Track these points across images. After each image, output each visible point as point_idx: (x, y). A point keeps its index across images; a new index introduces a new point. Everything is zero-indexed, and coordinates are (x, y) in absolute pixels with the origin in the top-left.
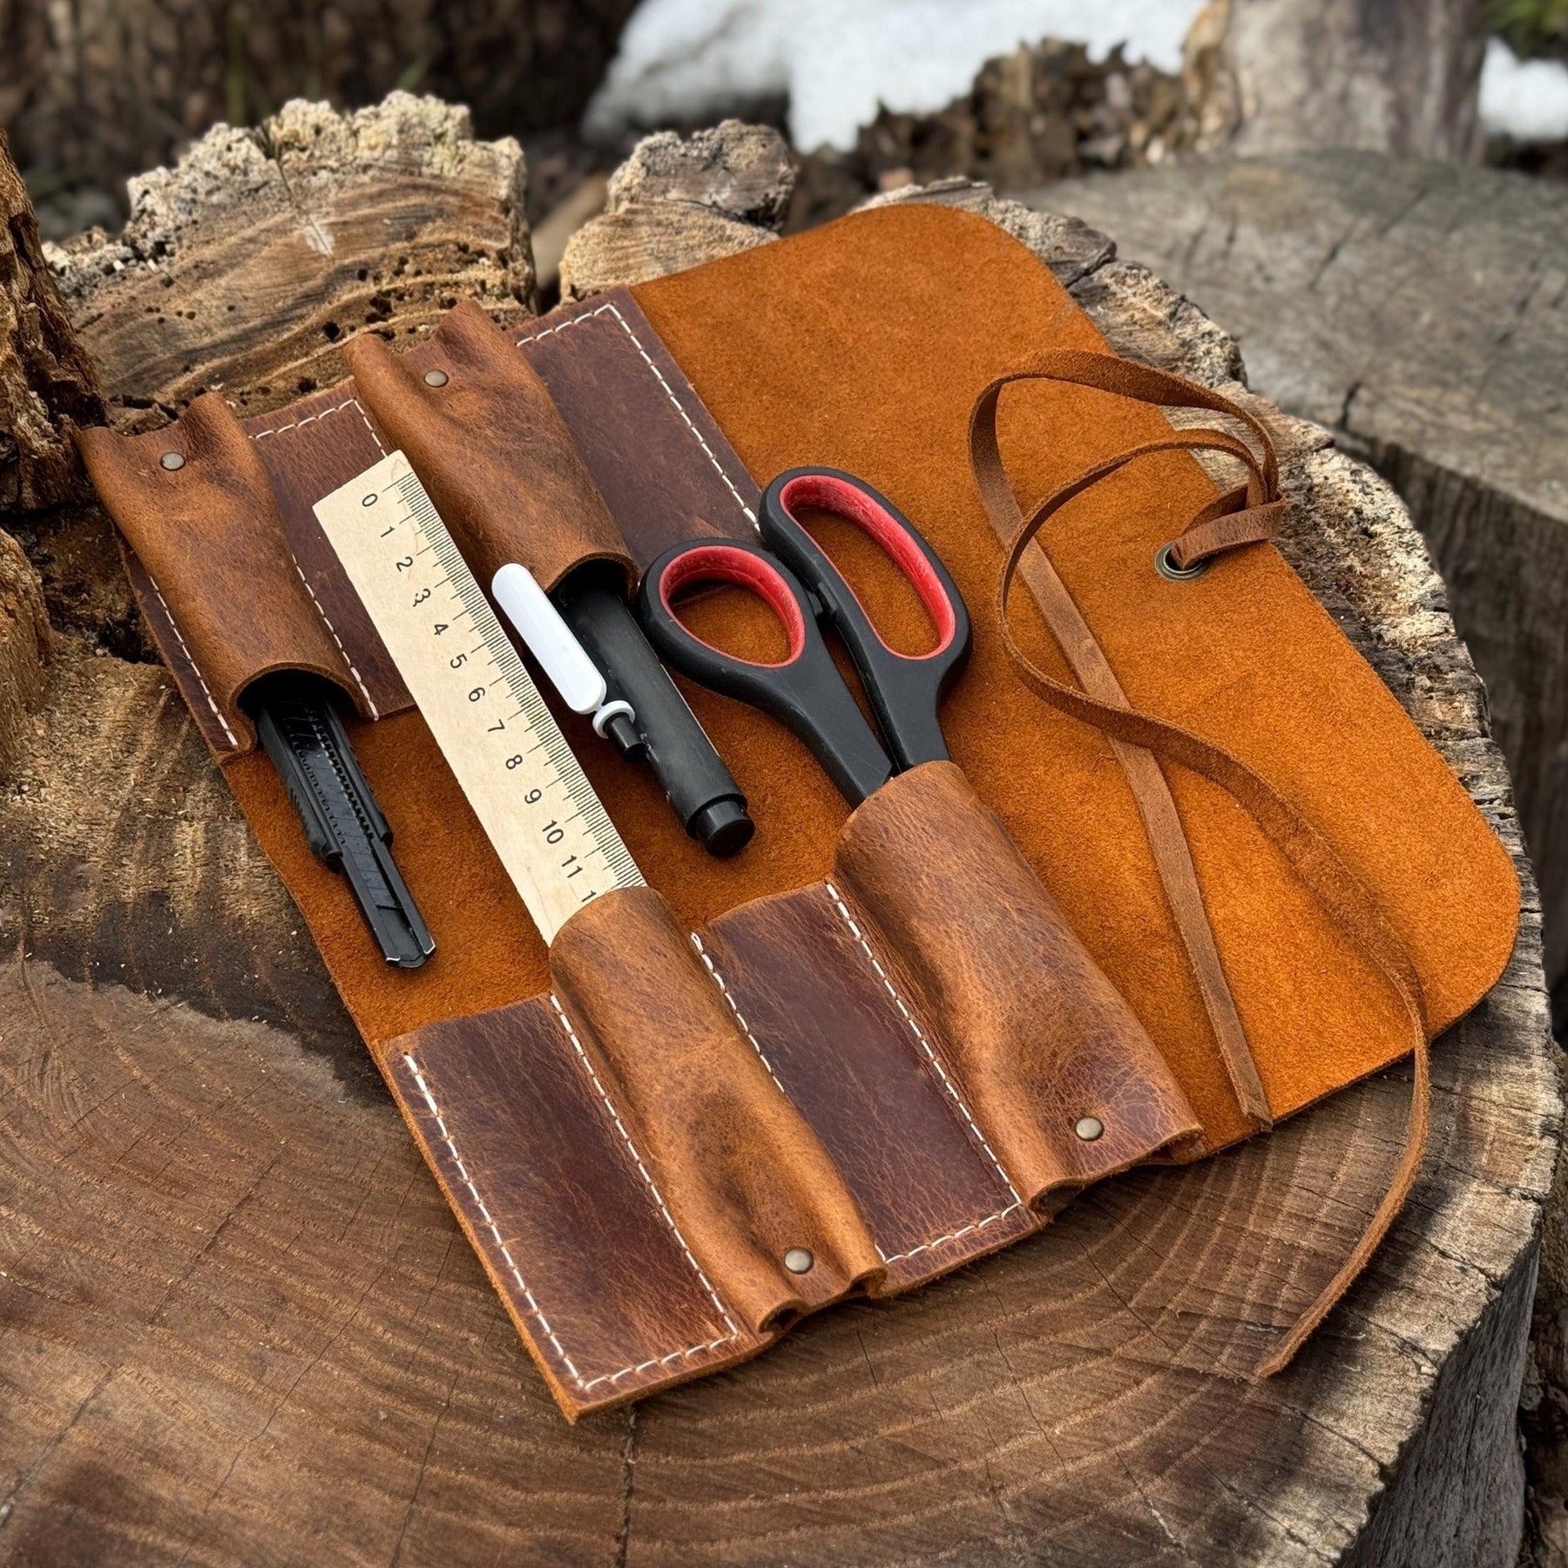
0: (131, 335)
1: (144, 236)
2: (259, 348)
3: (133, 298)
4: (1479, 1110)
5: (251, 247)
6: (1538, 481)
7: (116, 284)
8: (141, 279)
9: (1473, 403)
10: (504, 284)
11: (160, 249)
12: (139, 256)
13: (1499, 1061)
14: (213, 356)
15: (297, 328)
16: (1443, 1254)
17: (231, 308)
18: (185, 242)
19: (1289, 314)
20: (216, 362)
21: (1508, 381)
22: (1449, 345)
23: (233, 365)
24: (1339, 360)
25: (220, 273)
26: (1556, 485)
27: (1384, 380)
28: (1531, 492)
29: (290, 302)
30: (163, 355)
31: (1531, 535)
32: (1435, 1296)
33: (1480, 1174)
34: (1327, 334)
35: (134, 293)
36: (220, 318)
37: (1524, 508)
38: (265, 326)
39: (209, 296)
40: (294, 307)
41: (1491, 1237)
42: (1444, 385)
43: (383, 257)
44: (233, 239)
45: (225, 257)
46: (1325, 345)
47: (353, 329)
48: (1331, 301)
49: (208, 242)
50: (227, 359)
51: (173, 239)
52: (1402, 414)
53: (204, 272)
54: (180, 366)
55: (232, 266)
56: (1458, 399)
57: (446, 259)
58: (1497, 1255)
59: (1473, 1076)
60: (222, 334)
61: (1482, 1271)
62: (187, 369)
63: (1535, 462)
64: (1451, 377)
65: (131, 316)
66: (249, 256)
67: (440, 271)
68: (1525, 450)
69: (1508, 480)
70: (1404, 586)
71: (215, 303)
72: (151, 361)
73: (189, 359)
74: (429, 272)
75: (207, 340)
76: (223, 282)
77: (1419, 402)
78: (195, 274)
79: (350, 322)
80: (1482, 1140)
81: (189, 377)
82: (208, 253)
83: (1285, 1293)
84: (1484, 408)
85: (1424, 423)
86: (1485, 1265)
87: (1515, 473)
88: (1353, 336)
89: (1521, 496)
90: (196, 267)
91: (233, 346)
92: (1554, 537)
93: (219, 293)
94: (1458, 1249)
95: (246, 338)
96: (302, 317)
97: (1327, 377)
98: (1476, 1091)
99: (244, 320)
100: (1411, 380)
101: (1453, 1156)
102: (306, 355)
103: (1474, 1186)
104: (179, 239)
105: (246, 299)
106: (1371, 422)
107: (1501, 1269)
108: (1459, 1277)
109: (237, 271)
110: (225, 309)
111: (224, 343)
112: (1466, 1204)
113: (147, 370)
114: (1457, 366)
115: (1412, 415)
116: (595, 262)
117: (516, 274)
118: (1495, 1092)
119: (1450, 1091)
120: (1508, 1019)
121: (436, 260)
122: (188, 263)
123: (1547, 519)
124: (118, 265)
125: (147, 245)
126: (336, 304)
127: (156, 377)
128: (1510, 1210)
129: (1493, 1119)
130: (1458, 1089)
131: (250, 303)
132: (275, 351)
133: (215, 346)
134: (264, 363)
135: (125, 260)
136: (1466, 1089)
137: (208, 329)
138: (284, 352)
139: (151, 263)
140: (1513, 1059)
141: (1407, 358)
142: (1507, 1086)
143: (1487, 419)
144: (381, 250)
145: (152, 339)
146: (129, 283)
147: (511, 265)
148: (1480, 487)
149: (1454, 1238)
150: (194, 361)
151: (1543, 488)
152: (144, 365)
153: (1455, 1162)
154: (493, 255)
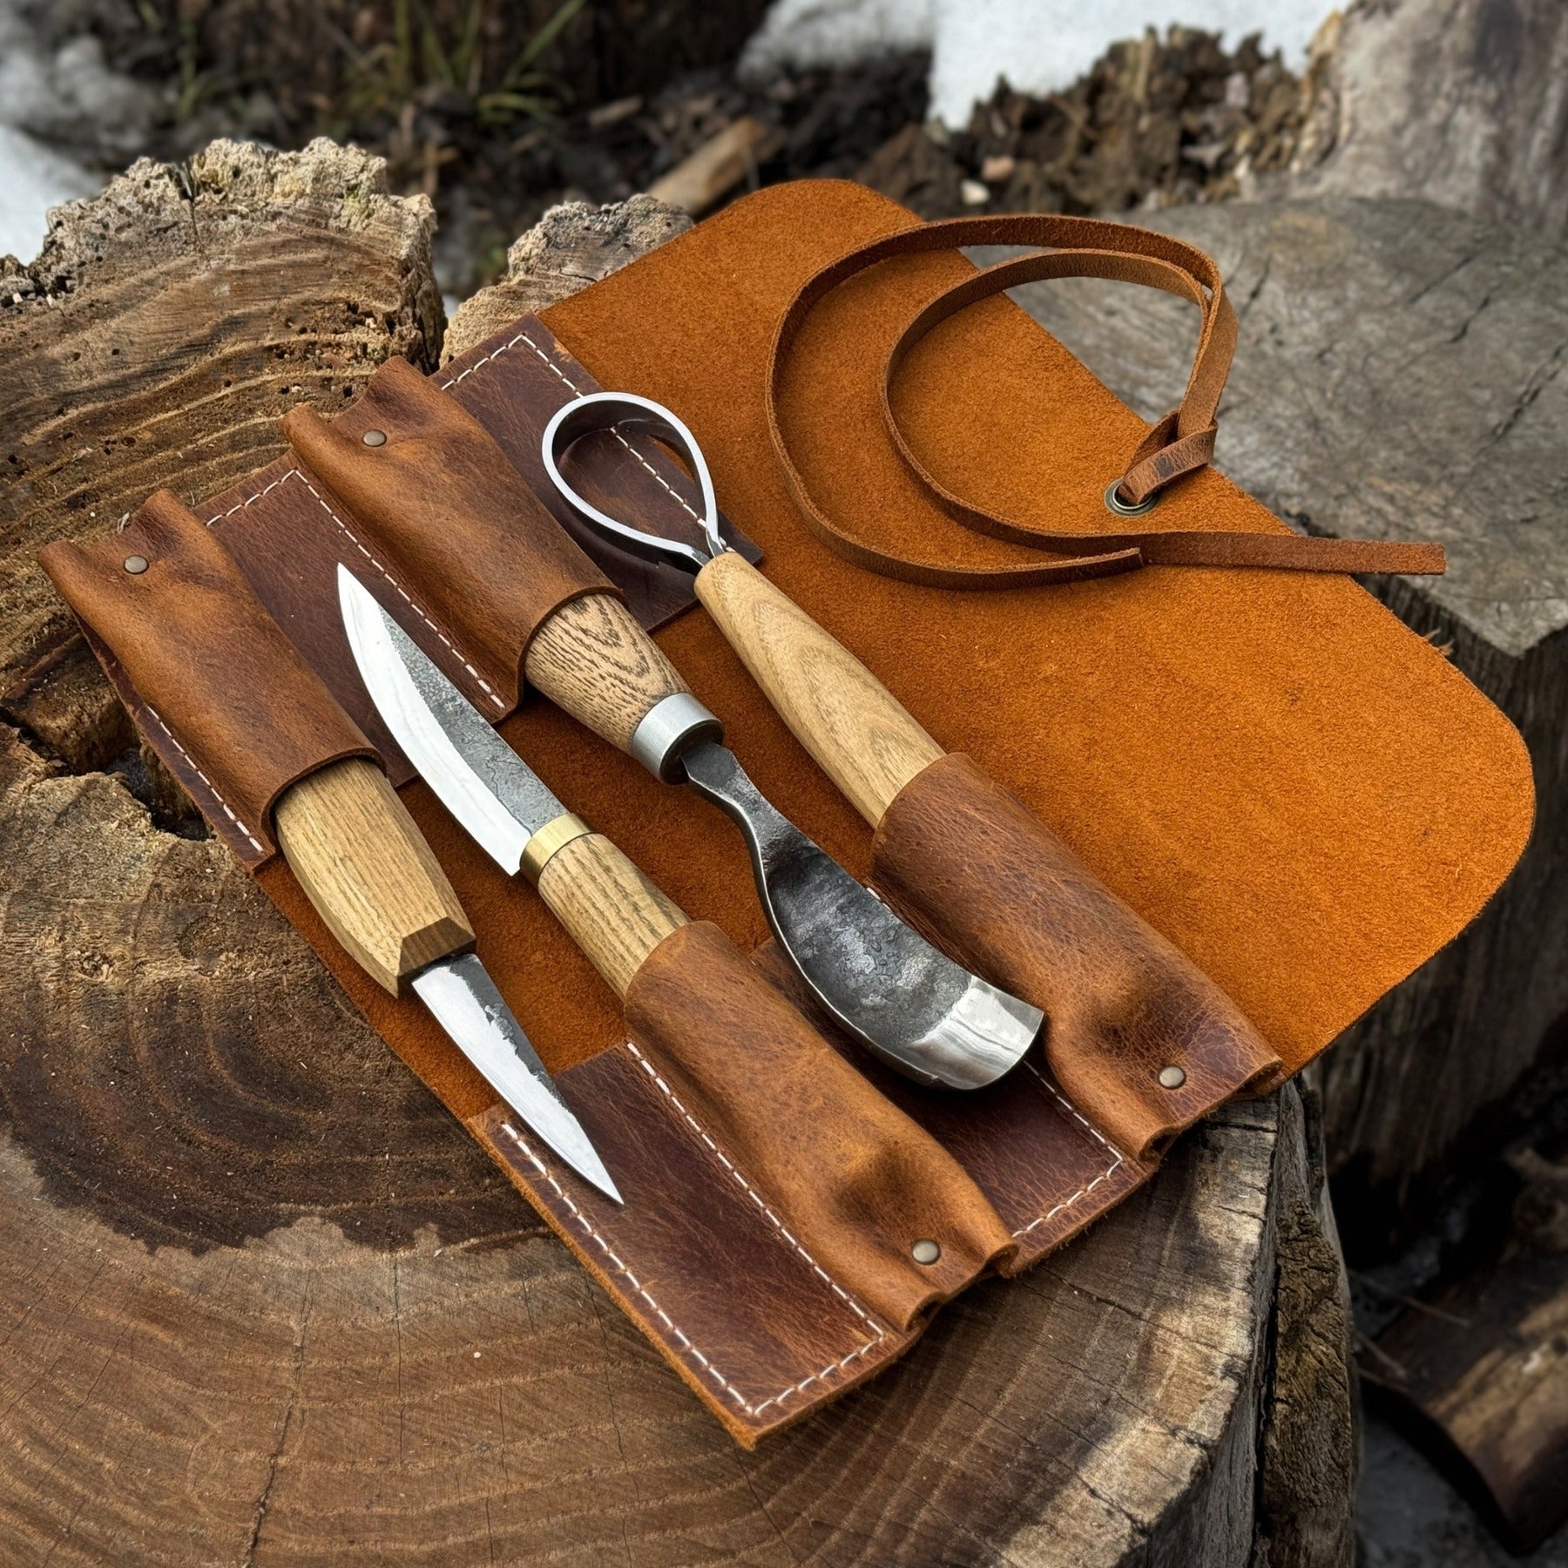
0: (13, 372)
1: (48, 270)
2: (133, 396)
3: (24, 334)
4: (1164, 1341)
5: (148, 289)
6: (1487, 601)
7: (11, 317)
8: (36, 315)
9: (1448, 503)
10: (385, 348)
11: (60, 284)
12: (40, 291)
13: (1195, 1290)
14: (89, 400)
15: (175, 379)
16: (1093, 1493)
17: (115, 352)
18: (86, 280)
19: (1288, 385)
20: (90, 407)
21: (1492, 482)
22: (1443, 435)
23: (104, 412)
24: (1324, 442)
25: (112, 314)
26: (1505, 607)
27: (1365, 468)
28: (1475, 612)
29: (173, 350)
30: (40, 395)
31: (1472, 658)
32: (1075, 1537)
33: (1150, 1410)
34: (1322, 413)
35: (26, 328)
36: (103, 362)
37: (1466, 629)
38: (144, 374)
39: (96, 338)
40: (177, 356)
41: (1146, 1481)
42: (1424, 480)
43: (273, 310)
44: (132, 280)
45: (120, 298)
46: (1315, 424)
47: (228, 384)
48: (1336, 374)
49: (107, 281)
50: (100, 405)
51: (74, 275)
52: (1369, 510)
53: (99, 311)
54: (55, 408)
55: (125, 308)
56: (1433, 499)
57: (333, 318)
58: (1147, 1502)
59: (1166, 1303)
60: (101, 379)
61: (1129, 1516)
62: (60, 412)
63: (1491, 580)
64: (1433, 472)
65: (17, 352)
66: (144, 299)
67: (325, 330)
68: (1483, 566)
69: (1458, 596)
71: (101, 345)
72: (28, 400)
73: (65, 401)
74: (314, 331)
75: (86, 383)
76: (114, 323)
77: (1391, 499)
78: (89, 313)
79: (226, 377)
80: (1161, 1373)
81: (61, 419)
82: (105, 292)
83: (923, 1514)
84: (1457, 511)
85: (1389, 523)
86: (1133, 1511)
87: (1466, 590)
88: (1347, 414)
89: (1466, 616)
90: (91, 305)
91: (110, 392)
92: (1492, 663)
93: (107, 336)
94: (1109, 1490)
95: (123, 384)
96: (181, 367)
97: (1304, 462)
98: (1165, 1320)
99: (126, 365)
100: (1392, 472)
101: (1128, 1387)
102: (178, 407)
103: (1141, 1423)
104: (81, 275)
105: (132, 343)
106: (1335, 516)
107: (1148, 1516)
108: (1104, 1519)
109: (130, 313)
110: (109, 353)
111: (102, 388)
112: (1128, 1441)
113: (22, 410)
114: (1443, 460)
115: (1379, 512)
116: (478, 333)
117: (402, 338)
118: (1185, 1324)
119: (1139, 1317)
120: (1216, 1245)
121: (323, 319)
122: (84, 301)
123: (1487, 645)
124: (17, 298)
125: (48, 280)
126: (217, 356)
127: (28, 418)
128: (1172, 1453)
129: (1176, 1352)
130: (1147, 1315)
131: (136, 348)
132: (148, 401)
133: (92, 390)
134: (134, 413)
135: (24, 294)
136: (1155, 1316)
137: (89, 373)
138: (156, 403)
139: (49, 298)
140: (1211, 1289)
141: (1396, 446)
142: (1197, 1319)
143: (1456, 525)
144: (273, 303)
145: (33, 377)
146: (23, 318)
147: (398, 328)
148: (1428, 600)
149: (1108, 1476)
150: (69, 405)
151: (1490, 611)
152: (21, 404)
153: (1127, 1395)
154: (380, 318)
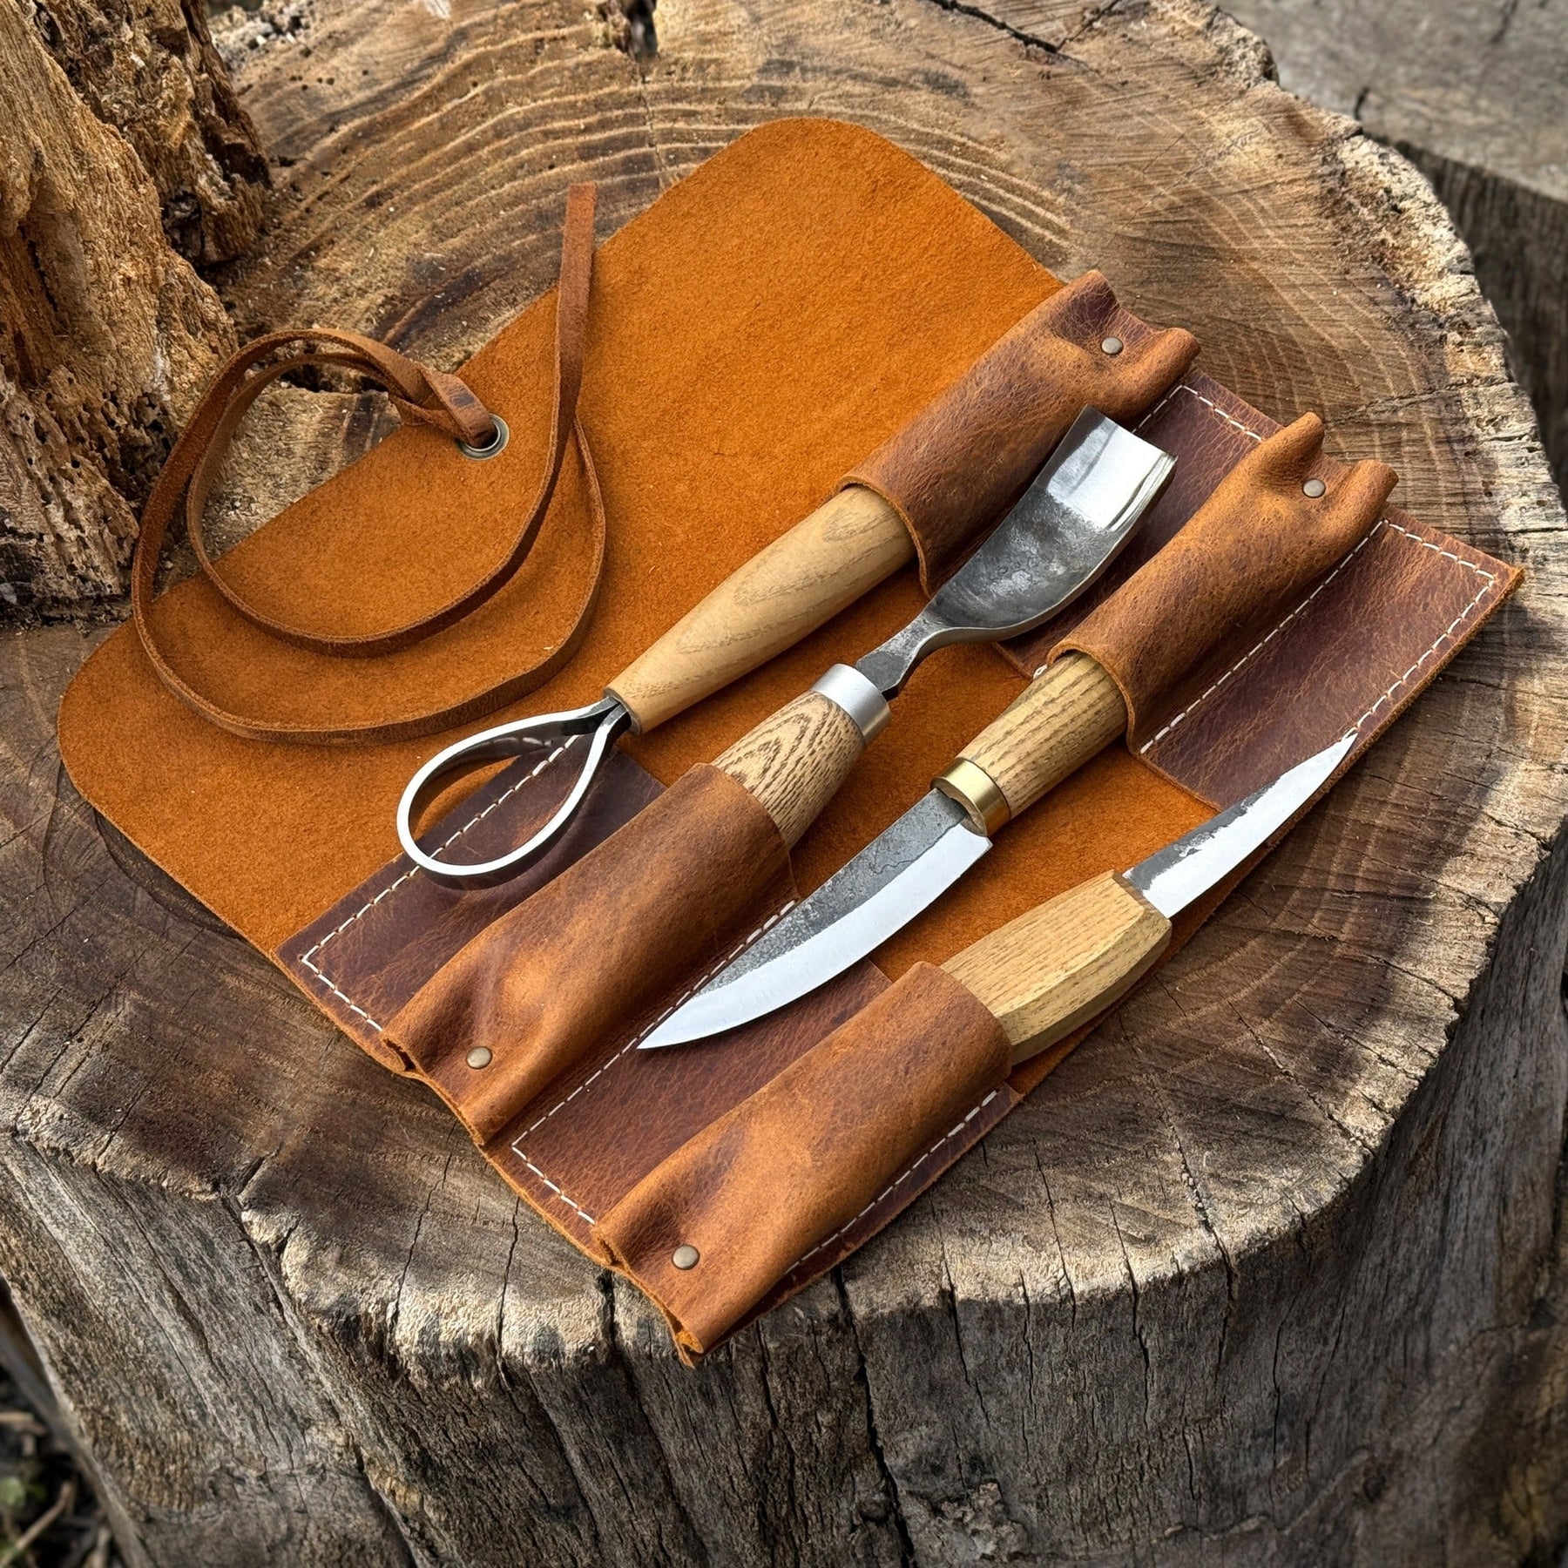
0: (279, 102)
1: (281, 12)
2: (393, 107)
3: (277, 69)
4: (1523, 701)
5: (377, 16)
6: (1537, 166)
7: (260, 57)
8: (282, 52)
9: (1473, 100)
10: (606, 35)
11: (296, 23)
12: (278, 30)
13: (1539, 659)
14: (354, 117)
15: (426, 87)
16: (1499, 823)
17: (365, 73)
18: (318, 16)
19: (1298, 30)
20: (357, 122)
21: (1504, 77)
22: (1447, 48)
23: (372, 125)
24: (1348, 69)
25: (352, 41)
26: (1553, 168)
27: (1390, 84)
28: (1532, 176)
29: (416, 63)
30: (310, 119)
31: (1533, 216)
32: (1494, 858)
33: (1528, 755)
34: (1334, 46)
35: (277, 64)
36: (356, 82)
37: (1526, 191)
38: (393, 90)
39: (344, 63)
40: (421, 68)
41: (1540, 806)
42: (1447, 85)
43: (496, 17)
44: (360, 10)
45: (355, 27)
46: (1333, 56)
47: (475, 85)
48: (1336, 15)
49: (338, 14)
50: (366, 119)
51: (306, 13)
52: (1408, 113)
53: (337, 41)
54: (326, 127)
55: (362, 34)
56: (1459, 97)
57: (552, 16)
58: (1546, 821)
59: (1517, 672)
60: (360, 96)
61: (1533, 835)
62: (332, 130)
63: (1534, 148)
64: (1450, 77)
65: (278, 85)
66: (375, 24)
67: (548, 27)
68: (1524, 140)
69: (1510, 167)
70: (1432, 254)
71: (350, 69)
72: (299, 125)
73: (333, 121)
74: (538, 29)
75: (347, 103)
76: (355, 49)
77: (1423, 102)
78: (330, 43)
79: (472, 79)
80: (1528, 727)
81: (334, 137)
82: (339, 24)
83: (1365, 864)
84: (1483, 103)
85: (1430, 121)
86: (1536, 830)
87: (1515, 161)
88: (1358, 46)
89: (1523, 181)
90: (330, 37)
91: (371, 107)
92: (1554, 217)
93: (354, 59)
94: (1511, 818)
95: (381, 99)
96: (429, 77)
97: (1338, 85)
98: (1520, 685)
99: (378, 82)
100: (1414, 83)
101: (1503, 742)
102: (437, 110)
103: (1523, 765)
104: (312, 13)
105: (377, 63)
106: (1381, 123)
107: (1549, 832)
108: (1514, 842)
109: (367, 38)
110: (360, 74)
111: (362, 104)
112: (1516, 780)
113: (297, 133)
114: (1456, 67)
115: (1418, 114)
116: (686, 10)
117: (615, 26)
118: (1537, 685)
119: (1498, 687)
120: (1544, 623)
121: (543, 18)
122: (322, 34)
123: (1548, 200)
124: (261, 40)
125: (284, 20)
126: (458, 62)
127: (305, 138)
128: (1554, 783)
129: (1536, 708)
130: (1504, 684)
131: (382, 67)
132: (408, 109)
133: (354, 107)
134: (399, 120)
135: (266, 35)
136: (1511, 684)
137: (347, 93)
138: (415, 110)
139: (289, 36)
140: (1550, 656)
141: (1410, 62)
142: (1547, 680)
143: (1487, 113)
144: (493, 12)
145: (297, 104)
146: (272, 56)
147: (610, 18)
148: (1485, 175)
149: (1508, 809)
150: (338, 123)
151: (1542, 171)
152: (294, 128)
153: (1505, 747)
154: (594, 10)
